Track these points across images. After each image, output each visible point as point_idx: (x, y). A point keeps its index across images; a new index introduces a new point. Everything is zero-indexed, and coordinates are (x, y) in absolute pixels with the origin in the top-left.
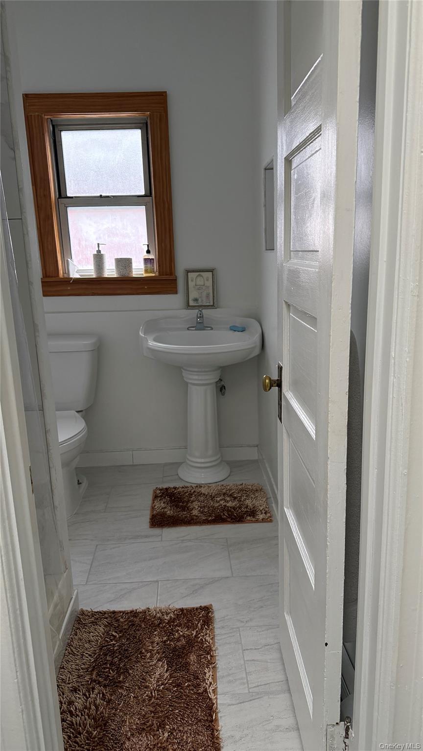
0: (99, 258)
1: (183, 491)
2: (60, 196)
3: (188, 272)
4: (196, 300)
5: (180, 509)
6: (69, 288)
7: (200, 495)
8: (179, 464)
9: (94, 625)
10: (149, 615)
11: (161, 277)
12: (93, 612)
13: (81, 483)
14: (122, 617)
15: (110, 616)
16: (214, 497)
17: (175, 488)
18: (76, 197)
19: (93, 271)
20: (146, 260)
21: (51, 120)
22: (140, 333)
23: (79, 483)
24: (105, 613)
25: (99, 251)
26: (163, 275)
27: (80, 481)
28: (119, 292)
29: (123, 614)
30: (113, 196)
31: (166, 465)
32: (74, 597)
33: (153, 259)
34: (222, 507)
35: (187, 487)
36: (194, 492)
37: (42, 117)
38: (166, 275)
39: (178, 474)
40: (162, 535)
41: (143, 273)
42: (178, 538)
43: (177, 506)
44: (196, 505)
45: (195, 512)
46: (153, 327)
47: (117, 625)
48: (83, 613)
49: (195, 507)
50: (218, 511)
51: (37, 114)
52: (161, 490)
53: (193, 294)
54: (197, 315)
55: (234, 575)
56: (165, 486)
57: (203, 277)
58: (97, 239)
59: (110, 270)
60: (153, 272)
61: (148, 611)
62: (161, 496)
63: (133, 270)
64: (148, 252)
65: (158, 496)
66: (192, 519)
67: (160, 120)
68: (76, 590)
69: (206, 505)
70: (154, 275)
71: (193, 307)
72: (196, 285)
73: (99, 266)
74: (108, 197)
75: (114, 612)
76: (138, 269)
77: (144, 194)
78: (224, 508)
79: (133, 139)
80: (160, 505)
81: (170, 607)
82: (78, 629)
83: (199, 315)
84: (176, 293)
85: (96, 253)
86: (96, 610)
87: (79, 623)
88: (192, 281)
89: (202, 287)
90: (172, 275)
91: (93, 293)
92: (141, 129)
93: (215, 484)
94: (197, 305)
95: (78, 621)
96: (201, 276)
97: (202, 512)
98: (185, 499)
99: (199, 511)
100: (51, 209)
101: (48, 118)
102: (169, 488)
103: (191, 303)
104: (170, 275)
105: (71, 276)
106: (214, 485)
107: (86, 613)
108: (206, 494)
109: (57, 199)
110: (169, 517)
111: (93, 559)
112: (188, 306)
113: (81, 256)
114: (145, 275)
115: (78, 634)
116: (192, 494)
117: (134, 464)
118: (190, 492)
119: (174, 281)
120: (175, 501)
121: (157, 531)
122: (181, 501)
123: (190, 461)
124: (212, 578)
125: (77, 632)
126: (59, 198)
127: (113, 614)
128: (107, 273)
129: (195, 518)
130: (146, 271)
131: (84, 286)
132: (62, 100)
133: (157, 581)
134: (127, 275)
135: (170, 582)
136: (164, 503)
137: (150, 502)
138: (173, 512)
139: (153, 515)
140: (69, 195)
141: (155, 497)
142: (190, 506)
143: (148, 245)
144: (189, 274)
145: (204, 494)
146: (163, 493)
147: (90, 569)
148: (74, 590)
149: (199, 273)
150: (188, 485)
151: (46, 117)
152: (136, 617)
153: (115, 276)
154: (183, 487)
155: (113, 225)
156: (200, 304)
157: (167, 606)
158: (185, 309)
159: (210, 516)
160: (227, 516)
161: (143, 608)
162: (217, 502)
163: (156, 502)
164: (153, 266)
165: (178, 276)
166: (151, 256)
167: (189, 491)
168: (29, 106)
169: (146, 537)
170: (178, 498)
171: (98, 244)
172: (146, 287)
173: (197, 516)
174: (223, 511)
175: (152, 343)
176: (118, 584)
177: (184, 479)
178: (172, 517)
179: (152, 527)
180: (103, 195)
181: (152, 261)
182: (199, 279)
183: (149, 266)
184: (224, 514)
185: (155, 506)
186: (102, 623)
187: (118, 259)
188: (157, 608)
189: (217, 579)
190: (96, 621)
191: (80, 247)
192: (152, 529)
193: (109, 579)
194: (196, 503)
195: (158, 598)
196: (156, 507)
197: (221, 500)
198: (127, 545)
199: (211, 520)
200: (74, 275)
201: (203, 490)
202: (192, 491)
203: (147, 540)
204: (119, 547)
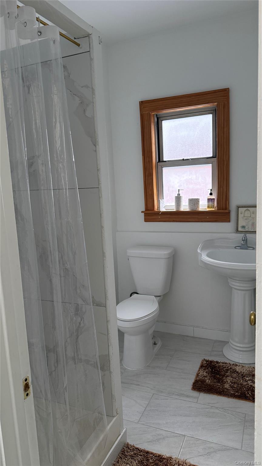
0: (178, 199)
1: (223, 366)
2: (159, 161)
3: (238, 207)
4: (243, 227)
5: (216, 380)
6: (159, 217)
7: (234, 372)
8: (225, 343)
9: (132, 459)
10: (170, 463)
11: (218, 211)
12: (134, 447)
13: (156, 344)
14: (152, 459)
15: (144, 455)
16: (244, 376)
17: (217, 362)
18: (168, 161)
19: (174, 206)
20: (209, 200)
21: (157, 115)
22: (198, 250)
23: (155, 344)
24: (141, 451)
25: (179, 194)
26: (220, 210)
27: (156, 343)
28: (190, 220)
29: (153, 456)
30: (191, 159)
31: (216, 341)
32: (122, 434)
33: (214, 199)
34: (249, 387)
35: (226, 363)
36: (231, 368)
37: (150, 114)
38: (222, 210)
39: (222, 351)
40: (198, 398)
41: (207, 207)
42: (209, 404)
43: (215, 378)
44: (229, 379)
45: (227, 386)
46: (208, 245)
47: (146, 464)
48: (127, 446)
49: (227, 382)
50: (245, 389)
51: (147, 112)
52: (207, 361)
53: (241, 223)
54: (242, 238)
55: (243, 449)
56: (211, 359)
57: (250, 211)
58: (179, 186)
59: (185, 207)
60: (213, 207)
61: (170, 460)
62: (205, 367)
63: (200, 206)
64: (211, 194)
65: (203, 366)
66: (223, 391)
67: (224, 107)
68: (125, 429)
69: (237, 382)
70: (213, 209)
71: (241, 232)
72: (244, 217)
73: (178, 204)
74: (188, 160)
75: (148, 452)
76: (203, 206)
77: (212, 156)
78: (250, 388)
79: (207, 120)
80: (204, 373)
81: (187, 461)
82: (121, 458)
83: (244, 239)
84: (229, 221)
85: (177, 196)
86: (137, 446)
87: (122, 454)
88: (241, 213)
89: (249, 218)
90: (226, 210)
91: (174, 220)
92: (212, 114)
93: (249, 365)
94: (244, 230)
95: (123, 452)
96: (249, 210)
97: (232, 387)
98: (222, 373)
99: (230, 385)
100: (152, 169)
101: (154, 114)
102: (213, 361)
103: (240, 229)
104: (225, 210)
105: (161, 210)
106: (247, 366)
107: (130, 447)
108: (239, 372)
109: (157, 163)
110: (207, 385)
111: (148, 404)
112: (237, 231)
113: (169, 197)
114: (208, 210)
115: (119, 463)
116: (228, 370)
117: (195, 336)
118: (228, 368)
119: (229, 213)
120: (215, 373)
121: (195, 394)
122: (219, 374)
123: (231, 343)
124: (225, 446)
125: (119, 461)
126: (158, 162)
127: (147, 453)
128: (183, 208)
129: (225, 390)
130: (208, 207)
131: (169, 216)
132: (162, 102)
133: (185, 436)
134: (195, 209)
135: (194, 439)
136: (206, 372)
137: (198, 369)
138: (211, 381)
139: (196, 380)
140: (165, 160)
141: (202, 366)
142: (224, 380)
143: (211, 190)
144: (239, 208)
145: (238, 372)
146: (208, 364)
147: (144, 412)
148: (124, 428)
149: (246, 208)
150: (228, 362)
151: (153, 113)
152: (161, 462)
153: (188, 210)
154: (223, 363)
155: (190, 177)
156: (247, 230)
157: (185, 459)
158: (235, 233)
159: (237, 392)
160: (250, 395)
161: (168, 455)
162: (245, 381)
163: (201, 370)
164: (214, 203)
165: (231, 210)
166: (212, 197)
167: (227, 366)
168: (143, 108)
169: (187, 396)
170: (217, 371)
171: (179, 190)
172: (208, 217)
173: (227, 389)
174: (249, 390)
175: (205, 258)
176: (158, 429)
177: (226, 357)
178: (209, 385)
179: (193, 390)
180: (185, 158)
181: (213, 200)
182: (246, 212)
183: (210, 203)
184: (248, 393)
185: (199, 373)
186: (137, 459)
187: (190, 199)
188: (177, 459)
189: (228, 448)
190: (134, 455)
191: (168, 191)
192: (193, 391)
193: (153, 423)
194: (229, 378)
195: (181, 451)
196: (200, 375)
197: (249, 380)
198: (173, 399)
199: (237, 395)
200: (163, 209)
201: (238, 369)
202: (229, 367)
203: (188, 399)
204: (167, 399)
